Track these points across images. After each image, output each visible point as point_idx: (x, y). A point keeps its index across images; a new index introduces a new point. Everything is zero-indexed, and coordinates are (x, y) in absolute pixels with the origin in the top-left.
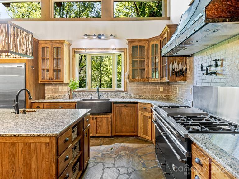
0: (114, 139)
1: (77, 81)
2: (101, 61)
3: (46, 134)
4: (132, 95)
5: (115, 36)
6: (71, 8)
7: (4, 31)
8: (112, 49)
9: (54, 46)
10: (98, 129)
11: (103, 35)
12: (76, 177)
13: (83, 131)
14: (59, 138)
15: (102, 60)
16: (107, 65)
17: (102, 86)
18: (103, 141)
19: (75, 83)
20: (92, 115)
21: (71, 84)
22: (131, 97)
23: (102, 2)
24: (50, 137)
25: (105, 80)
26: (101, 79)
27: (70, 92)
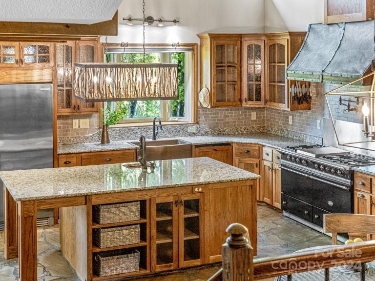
4: (208, 129)
11: (160, 20)
22: (206, 134)
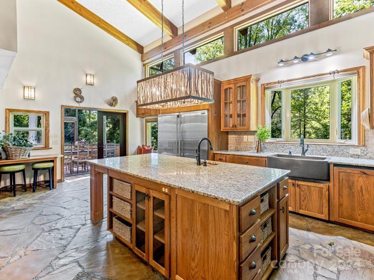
0: (335, 227)
1: (268, 127)
2: (306, 97)
3: (225, 198)
5: (336, 50)
6: (260, 35)
7: (186, 76)
8: (330, 74)
9: (239, 85)
10: (302, 202)
11: (312, 54)
12: (267, 268)
13: (278, 202)
14: (242, 208)
15: (308, 96)
16: (316, 103)
17: (307, 135)
18: (312, 224)
19: (265, 131)
20: (293, 179)
21: (259, 132)
23: (309, 2)
24: (230, 204)
25: (312, 127)
26: (305, 125)
27: (257, 142)
